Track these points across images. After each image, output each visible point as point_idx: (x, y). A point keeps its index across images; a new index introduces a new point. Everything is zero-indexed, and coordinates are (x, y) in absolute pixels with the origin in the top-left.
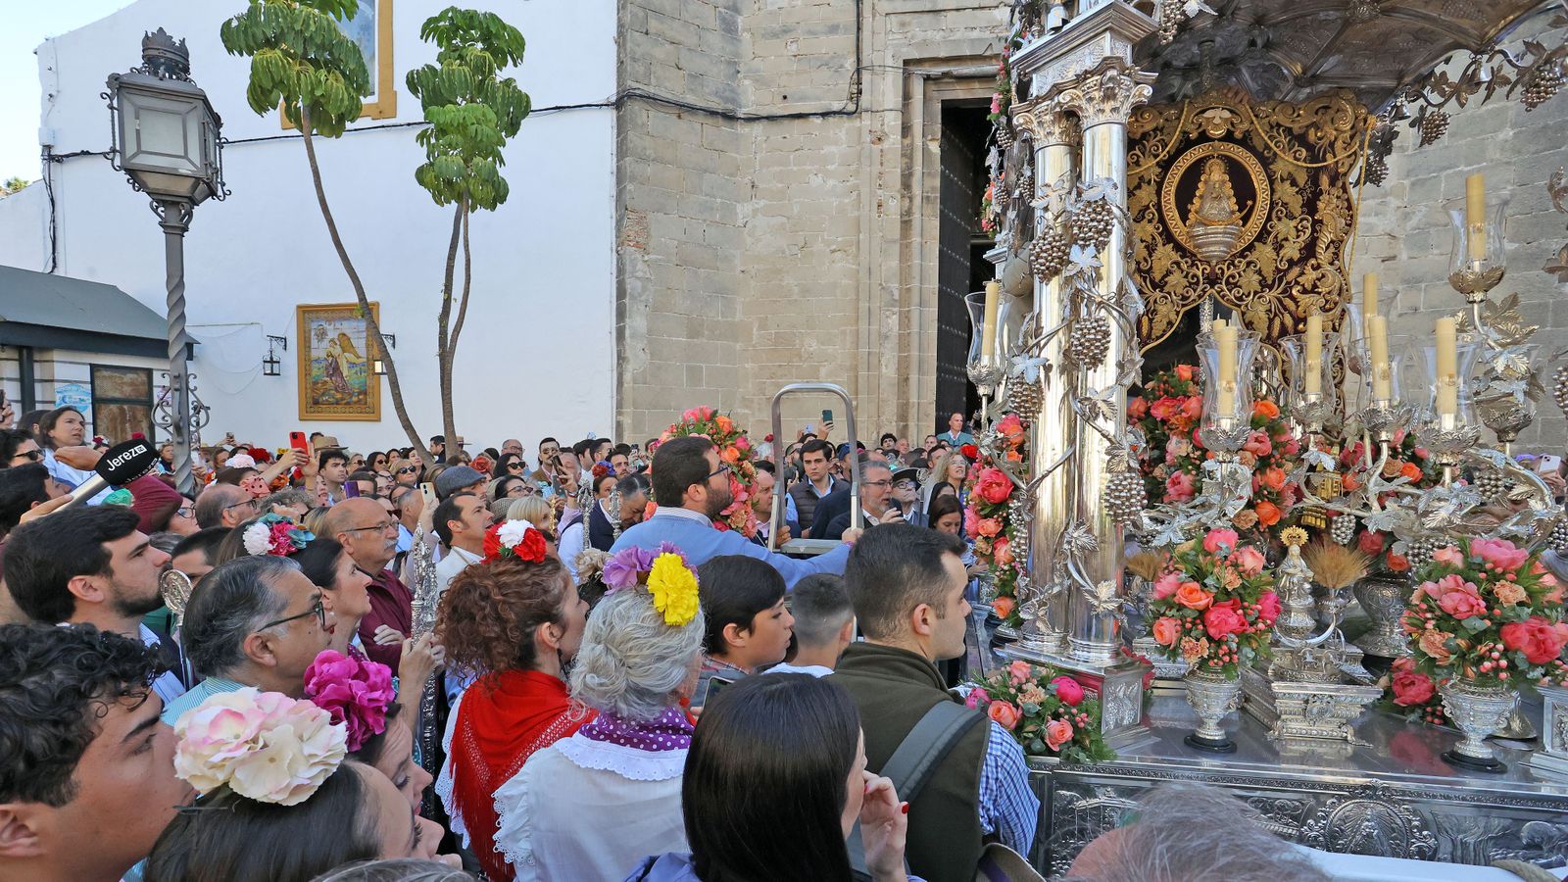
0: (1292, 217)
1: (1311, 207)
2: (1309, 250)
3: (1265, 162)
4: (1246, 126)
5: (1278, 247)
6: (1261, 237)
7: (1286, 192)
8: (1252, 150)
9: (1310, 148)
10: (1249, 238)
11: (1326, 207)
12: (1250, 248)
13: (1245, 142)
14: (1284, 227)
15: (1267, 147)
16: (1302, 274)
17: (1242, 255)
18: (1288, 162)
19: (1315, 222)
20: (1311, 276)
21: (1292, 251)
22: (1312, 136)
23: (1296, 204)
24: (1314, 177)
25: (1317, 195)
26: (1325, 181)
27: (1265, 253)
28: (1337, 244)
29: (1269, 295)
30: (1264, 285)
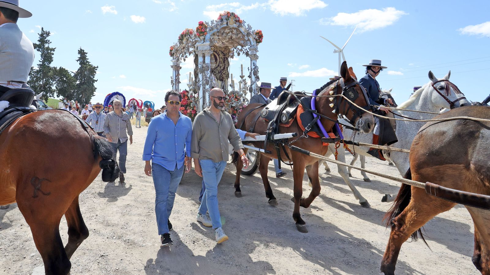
0: (222, 63)
1: (224, 62)
2: (224, 68)
3: (219, 55)
4: (216, 50)
5: (220, 67)
6: (218, 65)
7: (221, 60)
8: (217, 53)
9: (224, 54)
10: (217, 65)
11: (226, 62)
12: (217, 67)
13: (216, 52)
14: (221, 65)
15: (219, 53)
16: (223, 71)
17: (216, 68)
18: (221, 56)
19: (225, 64)
20: (224, 72)
21: (222, 68)
22: (224, 53)
23: (222, 61)
24: (224, 58)
25: (225, 61)
26: (226, 59)
27: (219, 68)
28: (227, 68)
29: (219, 74)
30: (219, 72)
